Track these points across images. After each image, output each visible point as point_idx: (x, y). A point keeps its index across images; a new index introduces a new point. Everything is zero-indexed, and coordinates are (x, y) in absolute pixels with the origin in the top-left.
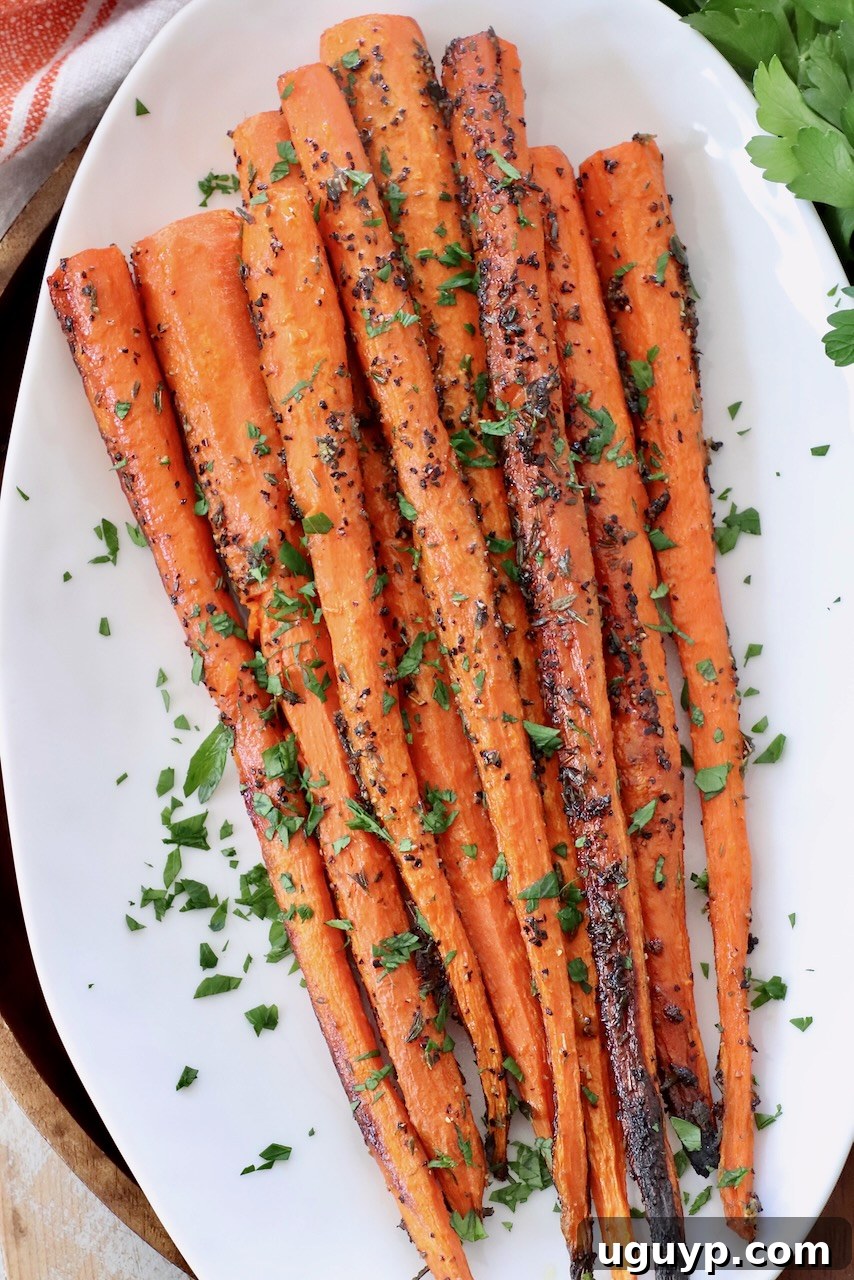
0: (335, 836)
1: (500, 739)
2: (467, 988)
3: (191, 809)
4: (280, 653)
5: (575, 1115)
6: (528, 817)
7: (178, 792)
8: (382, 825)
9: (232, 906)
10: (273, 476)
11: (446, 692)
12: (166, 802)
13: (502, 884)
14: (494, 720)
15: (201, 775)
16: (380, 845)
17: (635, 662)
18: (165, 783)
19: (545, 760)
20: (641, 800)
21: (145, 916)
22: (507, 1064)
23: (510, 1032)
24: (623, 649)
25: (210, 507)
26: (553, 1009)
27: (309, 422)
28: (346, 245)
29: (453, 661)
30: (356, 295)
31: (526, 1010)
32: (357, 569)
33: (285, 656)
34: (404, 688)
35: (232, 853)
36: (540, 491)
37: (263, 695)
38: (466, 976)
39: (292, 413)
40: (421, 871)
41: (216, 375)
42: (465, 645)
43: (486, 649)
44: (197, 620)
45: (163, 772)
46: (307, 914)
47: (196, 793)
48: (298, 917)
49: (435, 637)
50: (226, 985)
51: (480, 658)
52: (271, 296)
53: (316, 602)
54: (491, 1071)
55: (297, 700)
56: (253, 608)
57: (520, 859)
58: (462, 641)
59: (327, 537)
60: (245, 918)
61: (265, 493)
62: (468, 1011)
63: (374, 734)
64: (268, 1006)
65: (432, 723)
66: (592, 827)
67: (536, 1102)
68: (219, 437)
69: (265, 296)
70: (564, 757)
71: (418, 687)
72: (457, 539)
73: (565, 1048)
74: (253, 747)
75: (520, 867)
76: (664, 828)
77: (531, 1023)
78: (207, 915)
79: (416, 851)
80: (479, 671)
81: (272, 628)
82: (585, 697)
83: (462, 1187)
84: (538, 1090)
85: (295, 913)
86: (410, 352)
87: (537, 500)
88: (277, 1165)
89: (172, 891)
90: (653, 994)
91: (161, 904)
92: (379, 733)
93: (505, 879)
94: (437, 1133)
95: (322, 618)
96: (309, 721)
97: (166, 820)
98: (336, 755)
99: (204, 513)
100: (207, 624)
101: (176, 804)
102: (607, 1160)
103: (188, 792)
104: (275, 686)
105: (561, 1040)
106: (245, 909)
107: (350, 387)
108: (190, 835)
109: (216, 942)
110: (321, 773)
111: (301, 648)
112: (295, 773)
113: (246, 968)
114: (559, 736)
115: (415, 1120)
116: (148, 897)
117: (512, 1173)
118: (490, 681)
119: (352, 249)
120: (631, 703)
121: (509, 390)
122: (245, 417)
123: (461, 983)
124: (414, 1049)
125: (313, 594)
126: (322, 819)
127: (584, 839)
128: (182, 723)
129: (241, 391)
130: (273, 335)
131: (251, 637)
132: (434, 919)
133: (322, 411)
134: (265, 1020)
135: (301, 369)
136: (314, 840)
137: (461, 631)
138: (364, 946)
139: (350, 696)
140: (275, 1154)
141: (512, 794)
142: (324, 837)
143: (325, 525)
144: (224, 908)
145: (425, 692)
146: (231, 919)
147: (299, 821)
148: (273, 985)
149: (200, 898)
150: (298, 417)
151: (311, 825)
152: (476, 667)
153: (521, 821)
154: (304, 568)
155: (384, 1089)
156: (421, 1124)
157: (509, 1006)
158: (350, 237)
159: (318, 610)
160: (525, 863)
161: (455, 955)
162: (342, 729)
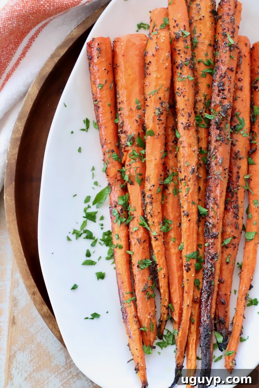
0: (134, 226)
1: (190, 209)
2: (163, 280)
3: (93, 209)
4: (130, 169)
5: (187, 325)
6: (193, 234)
7: (90, 203)
8: (149, 226)
9: (99, 241)
10: (140, 116)
11: (177, 192)
12: (86, 205)
13: (181, 252)
14: (189, 202)
15: (98, 200)
16: (147, 232)
17: (235, 195)
18: (87, 200)
19: (202, 218)
20: (228, 237)
21: (73, 237)
22: (170, 305)
23: (173, 296)
24: (232, 191)
25: (119, 121)
26: (187, 291)
27: (155, 102)
28: (178, 52)
29: (181, 182)
30: (177, 68)
31: (179, 290)
32: (159, 149)
33: (131, 170)
34: (165, 187)
35: (102, 225)
36: (218, 138)
37: (122, 180)
38: (163, 276)
39: (150, 98)
40: (157, 242)
41: (130, 82)
42: (186, 178)
43: (192, 181)
44: (108, 154)
45: (87, 197)
46: (121, 247)
47: (96, 204)
48: (118, 248)
49: (177, 174)
50: (92, 263)
51: (189, 183)
52: (152, 62)
53: (144, 156)
54: (165, 306)
55: (132, 184)
56: (125, 154)
57: (188, 245)
58: (185, 177)
59: (152, 137)
60: (102, 245)
61: (136, 120)
62: (162, 287)
63: (153, 198)
64: (103, 272)
65: (170, 200)
66: (211, 241)
67: (176, 318)
68: (127, 101)
69: (150, 62)
70: (208, 218)
71: (169, 188)
72: (190, 146)
73: (188, 304)
74: (116, 195)
75: (187, 248)
76: (232, 246)
77: (180, 294)
78: (91, 241)
79: (157, 236)
80: (188, 187)
81: (130, 161)
82: (218, 202)
83: (148, 338)
84: (177, 315)
85: (117, 246)
86: (189, 88)
87: (217, 141)
88: (95, 319)
89: (82, 232)
90: (218, 294)
91: (78, 235)
92: (154, 198)
93: (182, 250)
94: (145, 320)
95: (145, 161)
96: (134, 191)
97: (85, 211)
98: (140, 202)
99: (117, 123)
100: (111, 155)
101: (89, 207)
102: (193, 340)
103: (94, 204)
104: (126, 178)
105: (188, 301)
106: (102, 242)
107: (169, 95)
108: (91, 217)
109: (91, 250)
110: (134, 207)
111: (137, 169)
112: (126, 205)
113: (99, 260)
114: (207, 212)
115: (139, 315)
116: (75, 232)
117: (164, 338)
118: (191, 191)
119: (179, 54)
120: (231, 207)
121: (216, 106)
122: (136, 97)
123: (161, 278)
124: (143, 294)
125: (144, 153)
126: (131, 220)
127: (208, 244)
128: (96, 183)
129: (136, 89)
130: (150, 74)
131: (123, 162)
132: (158, 257)
133: (159, 100)
134: (101, 276)
135: (156, 86)
136: (128, 226)
137: (186, 174)
138: (135, 260)
139: (148, 186)
140: (95, 316)
141: (190, 226)
142: (131, 226)
143: (152, 134)
144: (96, 241)
145: (171, 190)
146: (97, 244)
147: (124, 219)
148: (106, 267)
149: (90, 236)
150: (152, 100)
151: (128, 221)
152: (188, 185)
153: (190, 234)
154: (143, 145)
155: (132, 304)
156: (140, 316)
157: (174, 288)
158: (179, 50)
159: (144, 159)
160: (189, 247)
161: (162, 269)
162: (143, 195)
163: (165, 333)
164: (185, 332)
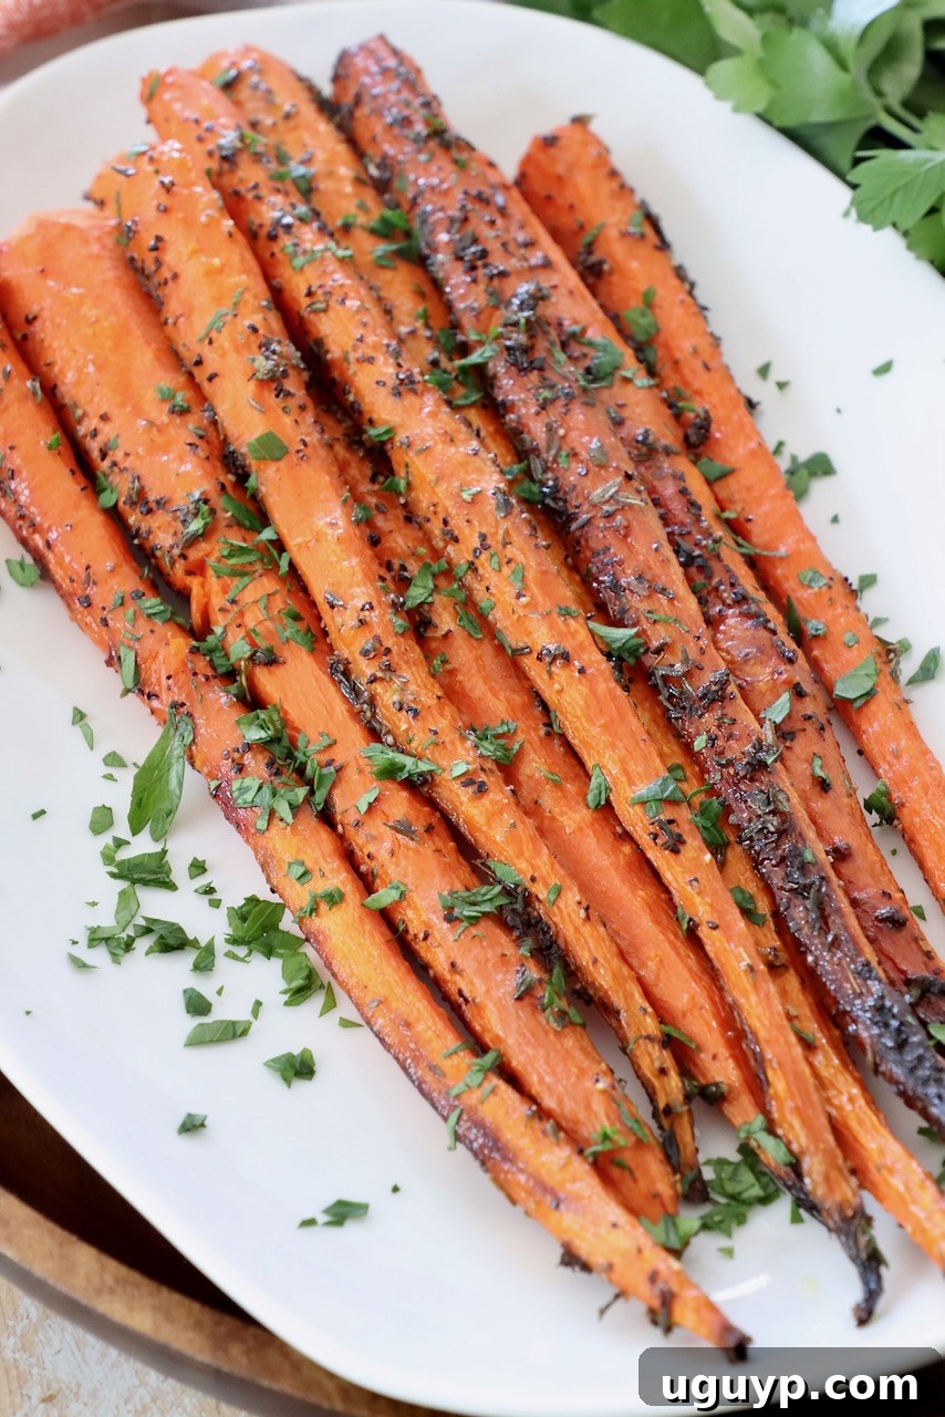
0: (353, 799)
1: (560, 634)
2: (586, 930)
3: (142, 845)
4: (241, 614)
5: (788, 1044)
6: (622, 716)
7: (122, 829)
8: (418, 757)
9: (221, 947)
10: (199, 428)
11: (479, 622)
12: (106, 839)
13: (606, 810)
14: (549, 614)
15: (150, 805)
16: (420, 788)
17: (714, 564)
18: (102, 820)
20: (768, 697)
21: (99, 956)
22: (667, 1029)
23: (662, 991)
24: (697, 552)
25: (118, 489)
26: (717, 922)
27: (238, 350)
28: (250, 196)
29: (475, 571)
30: (273, 238)
31: (678, 954)
32: (329, 493)
33: (250, 621)
34: (419, 624)
35: (210, 890)
36: (546, 393)
38: (582, 913)
39: (215, 345)
40: (486, 801)
41: (108, 344)
42: (489, 542)
43: (515, 537)
44: (120, 611)
45: (96, 810)
46: (334, 899)
47: (146, 830)
48: (324, 907)
49: (446, 566)
50: (233, 1032)
51: (511, 551)
52: (166, 237)
53: (279, 545)
54: (649, 1038)
55: (272, 661)
56: (194, 584)
57: (623, 761)
58: (483, 537)
59: (282, 464)
60: (243, 960)
61: (190, 444)
62: (595, 961)
63: (388, 651)
64: (296, 1051)
66: (710, 719)
67: (722, 1070)
68: (122, 405)
69: (159, 239)
70: (651, 660)
71: (436, 620)
72: (452, 440)
73: (748, 961)
75: (626, 772)
76: (810, 728)
77: (690, 970)
78: (186, 960)
79: (475, 771)
80: (513, 565)
81: (225, 590)
82: (662, 581)
83: (642, 1182)
84: (723, 1052)
85: (317, 903)
87: (544, 406)
88: (351, 1227)
89: (131, 931)
90: (854, 903)
91: (120, 946)
92: (395, 649)
93: (608, 800)
94: (588, 1107)
95: (292, 565)
96: (294, 682)
97: (108, 858)
98: (340, 709)
99: (112, 503)
100: (135, 612)
101: (120, 843)
102: (851, 1100)
103: (135, 831)
104: (239, 649)
105: (737, 950)
106: (241, 951)
107: (281, 322)
108: (147, 871)
109: (206, 987)
110: (321, 734)
111: (268, 600)
112: (283, 754)
113: (255, 1013)
114: (637, 635)
115: (549, 1102)
116: (97, 938)
117: (714, 1196)
118: (531, 575)
119: (258, 198)
120: (724, 603)
121: (482, 317)
122: (154, 381)
123: (577, 929)
124: (528, 1009)
125: (274, 537)
126: (334, 786)
127: (704, 737)
128: (114, 759)
129: (144, 358)
130: (175, 277)
131: (196, 618)
132: (520, 854)
133: (253, 338)
134: (299, 1068)
135: (218, 300)
136: (327, 817)
137: (478, 527)
138: (422, 915)
140: (342, 1213)
141: (593, 691)
142: (340, 804)
143: (273, 448)
144: (209, 950)
145: (445, 621)
146: (222, 962)
147: (302, 792)
148: (305, 1028)
149: (171, 941)
150: (222, 348)
151: (320, 797)
152: (509, 562)
153: (612, 720)
154: (257, 514)
155: (496, 1081)
156: (560, 1103)
157: (652, 954)
158: (256, 187)
159: (284, 554)
160: (632, 767)
161: (559, 892)
162: (342, 673)
163: (708, 1174)
164: (798, 1076)
